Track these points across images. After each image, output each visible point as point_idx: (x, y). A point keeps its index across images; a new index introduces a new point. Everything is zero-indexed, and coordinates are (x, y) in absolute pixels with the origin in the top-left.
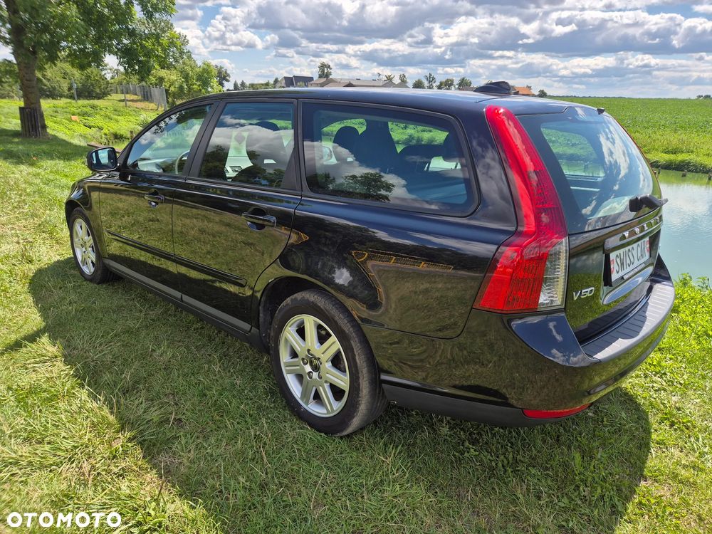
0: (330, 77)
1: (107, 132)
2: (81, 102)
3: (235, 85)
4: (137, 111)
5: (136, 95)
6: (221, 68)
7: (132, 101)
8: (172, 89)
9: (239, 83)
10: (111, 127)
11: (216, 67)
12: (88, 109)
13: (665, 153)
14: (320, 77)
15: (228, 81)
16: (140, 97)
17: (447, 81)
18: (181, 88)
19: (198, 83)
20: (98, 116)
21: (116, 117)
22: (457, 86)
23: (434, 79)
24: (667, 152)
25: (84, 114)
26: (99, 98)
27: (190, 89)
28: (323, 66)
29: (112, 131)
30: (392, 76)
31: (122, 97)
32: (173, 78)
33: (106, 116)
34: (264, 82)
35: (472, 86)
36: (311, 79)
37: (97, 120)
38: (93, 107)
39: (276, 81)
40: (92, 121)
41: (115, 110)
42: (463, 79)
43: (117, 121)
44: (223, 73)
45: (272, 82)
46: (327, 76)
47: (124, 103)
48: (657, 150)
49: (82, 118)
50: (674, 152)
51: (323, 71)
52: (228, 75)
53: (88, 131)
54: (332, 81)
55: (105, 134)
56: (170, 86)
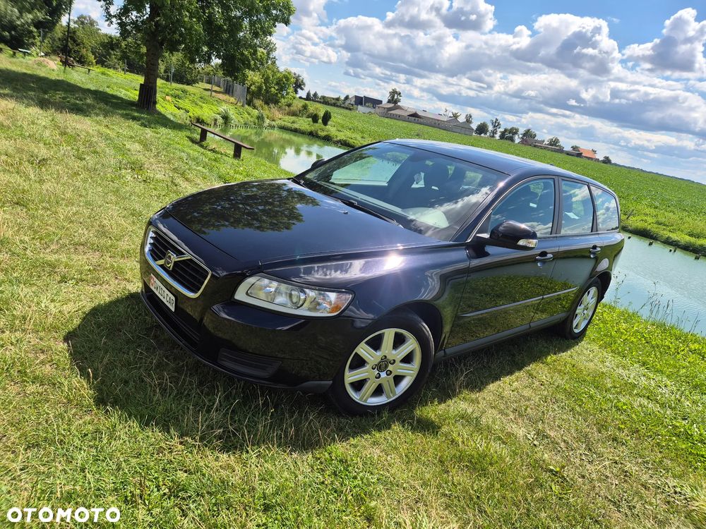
0: (399, 104)
1: (191, 115)
2: (175, 85)
3: (308, 94)
4: (219, 102)
5: (219, 86)
6: (299, 76)
7: (215, 91)
8: (253, 87)
9: (312, 93)
10: (196, 112)
11: (295, 74)
12: (180, 93)
13: (689, 235)
14: (389, 102)
15: (302, 89)
16: (222, 90)
17: (512, 129)
18: (260, 88)
19: (277, 87)
20: (187, 101)
21: (200, 103)
22: (521, 136)
23: (499, 124)
24: (691, 235)
25: (176, 96)
26: (188, 85)
27: (267, 91)
28: (394, 93)
29: (196, 115)
30: (458, 114)
31: (208, 86)
32: (256, 79)
33: (193, 102)
34: (336, 96)
35: (536, 139)
36: (380, 102)
37: (185, 103)
38: (184, 91)
39: (347, 98)
40: (181, 103)
41: (201, 98)
42: (529, 130)
43: (202, 107)
44: (300, 81)
45: (342, 98)
46: (396, 102)
47: (210, 92)
48: (682, 231)
49: (174, 100)
50: (698, 236)
51: (393, 97)
52: (304, 84)
53: (177, 111)
54: (399, 108)
55: (190, 117)
56: (251, 85)
